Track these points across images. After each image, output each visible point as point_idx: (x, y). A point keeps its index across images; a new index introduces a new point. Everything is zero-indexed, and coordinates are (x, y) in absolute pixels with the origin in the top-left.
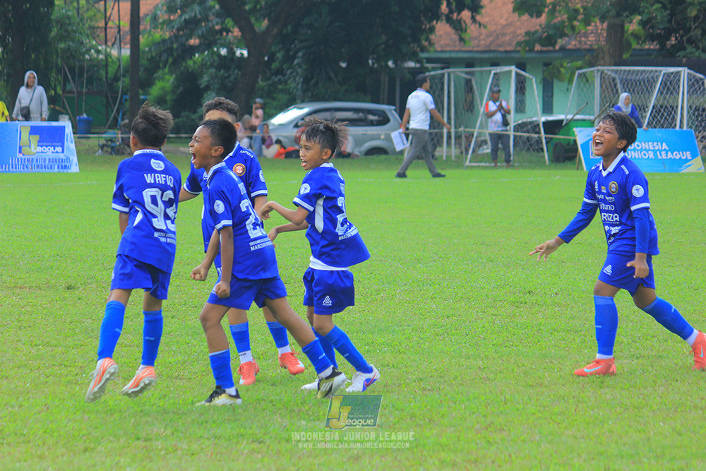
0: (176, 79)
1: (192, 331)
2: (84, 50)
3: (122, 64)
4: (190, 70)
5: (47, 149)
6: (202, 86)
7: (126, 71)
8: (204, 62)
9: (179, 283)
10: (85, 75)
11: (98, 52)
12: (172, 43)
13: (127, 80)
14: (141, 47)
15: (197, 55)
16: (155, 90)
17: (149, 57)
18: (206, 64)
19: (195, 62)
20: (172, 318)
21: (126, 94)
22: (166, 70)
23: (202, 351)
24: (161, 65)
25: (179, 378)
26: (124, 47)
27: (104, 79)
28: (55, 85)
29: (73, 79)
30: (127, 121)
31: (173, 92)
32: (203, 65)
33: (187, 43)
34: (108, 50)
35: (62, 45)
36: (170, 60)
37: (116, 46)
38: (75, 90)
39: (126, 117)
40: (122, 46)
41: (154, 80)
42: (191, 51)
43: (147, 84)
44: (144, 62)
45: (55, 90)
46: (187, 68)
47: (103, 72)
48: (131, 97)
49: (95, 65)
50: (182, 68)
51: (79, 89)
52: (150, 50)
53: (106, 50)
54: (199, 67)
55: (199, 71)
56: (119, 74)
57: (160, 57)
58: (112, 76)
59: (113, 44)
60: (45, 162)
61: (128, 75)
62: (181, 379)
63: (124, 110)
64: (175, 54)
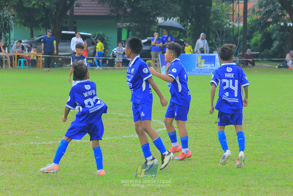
0: (262, 35)
1: (267, 141)
2: (224, 24)
3: (240, 29)
4: (268, 32)
5: (208, 65)
6: (273, 39)
7: (241, 32)
8: (274, 29)
9: (262, 121)
10: (224, 34)
11: (230, 25)
12: (261, 21)
13: (242, 36)
14: (248, 22)
15: (271, 26)
16: (253, 41)
17: (251, 26)
18: (275, 29)
19: (270, 29)
20: (259, 136)
21: (241, 42)
22: (258, 32)
23: (271, 150)
24: (256, 30)
25: (261, 161)
26: (241, 23)
27: (232, 36)
28: (212, 39)
29: (219, 36)
30: (241, 53)
31: (261, 41)
32: (274, 30)
33: (267, 21)
34: (234, 24)
35: (215, 22)
36: (260, 28)
37: (237, 22)
38: (220, 40)
39: (241, 52)
40: (240, 22)
41: (253, 36)
42: (269, 24)
43: (250, 38)
44: (249, 29)
45: (212, 40)
46: (267, 31)
47: (232, 33)
48: (243, 43)
49: (228, 30)
50: (265, 31)
51: (222, 40)
52: (251, 23)
53: (233, 24)
54: (272, 31)
55: (272, 32)
56: (238, 34)
57: (256, 26)
58: (236, 35)
59: (236, 21)
60: (207, 70)
61: (242, 34)
62: (262, 161)
63: (240, 49)
64: (262, 25)
